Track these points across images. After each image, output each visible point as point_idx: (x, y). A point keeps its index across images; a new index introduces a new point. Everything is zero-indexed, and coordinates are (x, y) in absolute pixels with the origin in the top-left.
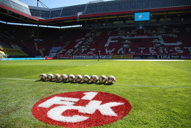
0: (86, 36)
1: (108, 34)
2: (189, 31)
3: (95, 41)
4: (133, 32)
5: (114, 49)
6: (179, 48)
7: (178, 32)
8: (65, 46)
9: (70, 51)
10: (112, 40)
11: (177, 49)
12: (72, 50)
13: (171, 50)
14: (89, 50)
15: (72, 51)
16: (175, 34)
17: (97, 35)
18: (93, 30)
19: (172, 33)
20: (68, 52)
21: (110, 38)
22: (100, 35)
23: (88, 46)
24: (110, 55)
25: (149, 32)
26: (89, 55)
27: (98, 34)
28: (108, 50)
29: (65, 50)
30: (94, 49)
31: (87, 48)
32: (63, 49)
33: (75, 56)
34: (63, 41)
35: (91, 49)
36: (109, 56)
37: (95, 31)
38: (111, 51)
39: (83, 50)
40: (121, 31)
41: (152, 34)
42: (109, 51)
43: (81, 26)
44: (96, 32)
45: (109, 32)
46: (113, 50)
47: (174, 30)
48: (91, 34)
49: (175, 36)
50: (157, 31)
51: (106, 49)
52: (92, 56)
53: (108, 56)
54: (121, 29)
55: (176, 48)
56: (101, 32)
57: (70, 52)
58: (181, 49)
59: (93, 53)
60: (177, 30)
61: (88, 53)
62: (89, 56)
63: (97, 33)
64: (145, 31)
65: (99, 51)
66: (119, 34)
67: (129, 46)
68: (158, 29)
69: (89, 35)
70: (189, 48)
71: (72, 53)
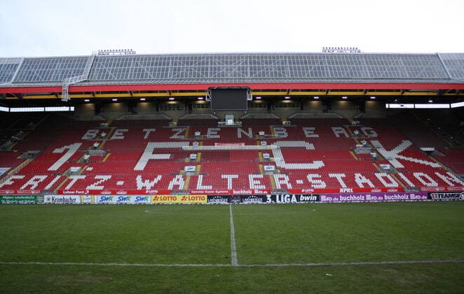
0: (85, 137)
1: (146, 137)
2: (340, 134)
3: (109, 154)
4: (211, 133)
5: (159, 177)
6: (317, 176)
7: (317, 136)
8: (22, 166)
9: (37, 180)
10: (156, 151)
11: (314, 179)
12: (43, 178)
13: (300, 182)
14: (90, 180)
15: (41, 180)
16: (310, 140)
17: (114, 138)
18: (105, 122)
19: (303, 138)
20: (30, 182)
21: (151, 146)
22: (122, 138)
23: (90, 169)
24: (148, 194)
25: (250, 134)
26: (89, 194)
27: (118, 135)
28: (143, 181)
29: (21, 177)
30: (106, 178)
31: (85, 173)
32: (16, 174)
33: (51, 196)
34: (15, 151)
35: (97, 177)
36: (144, 196)
37: (109, 126)
38: (152, 184)
39: (75, 178)
40: (181, 131)
41: (258, 140)
42: (147, 181)
43: (72, 109)
44: (113, 128)
45: (148, 131)
46: (156, 181)
47: (308, 132)
48: (99, 135)
49: (310, 147)
50: (268, 131)
51: (139, 178)
52: (100, 196)
53: (142, 196)
54: (181, 123)
55: (310, 177)
56: (126, 130)
57: (36, 184)
58: (322, 179)
59: (101, 188)
60: (313, 131)
61: (89, 188)
62: (89, 196)
63: (116, 133)
64: (240, 131)
65: (120, 183)
66: (175, 137)
67: (199, 170)
68: (271, 127)
69: (94, 135)
70: (339, 177)
71: (42, 186)
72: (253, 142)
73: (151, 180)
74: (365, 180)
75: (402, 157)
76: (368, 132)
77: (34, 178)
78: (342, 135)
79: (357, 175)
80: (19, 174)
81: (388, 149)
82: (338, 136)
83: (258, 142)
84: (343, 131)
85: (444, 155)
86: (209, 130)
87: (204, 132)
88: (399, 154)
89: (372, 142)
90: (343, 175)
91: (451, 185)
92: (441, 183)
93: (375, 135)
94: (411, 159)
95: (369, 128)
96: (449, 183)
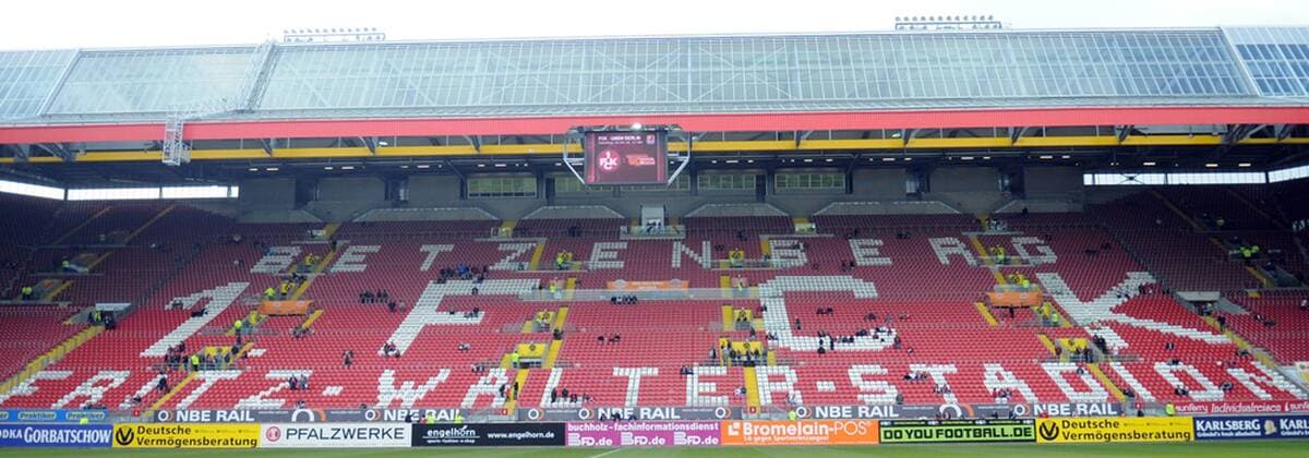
0: (260, 267)
1: (425, 267)
2: (950, 257)
3: (318, 313)
4: (602, 256)
5: (444, 375)
6: (875, 369)
7: (887, 261)
8: (70, 345)
9: (104, 383)
10: (448, 305)
11: (866, 377)
12: (118, 378)
13: (825, 386)
14: (252, 384)
15: (116, 384)
16: (866, 274)
17: (340, 267)
18: (321, 227)
19: (848, 267)
20: (85, 388)
21: (434, 292)
22: (362, 268)
25: (705, 259)
27: (351, 261)
28: (397, 385)
29: (63, 375)
31: (242, 362)
32: (50, 368)
34: (63, 305)
35: (272, 375)
38: (422, 391)
39: (210, 377)
40: (521, 249)
41: (725, 273)
42: (408, 385)
43: (235, 192)
45: (433, 251)
46: (432, 384)
47: (864, 251)
48: (298, 260)
49: (865, 290)
50: (754, 251)
51: (387, 378)
54: (524, 230)
55: (855, 374)
56: (375, 249)
57: (97, 394)
58: (890, 379)
59: (279, 403)
60: (879, 247)
61: (244, 404)
63: (347, 256)
64: (678, 249)
65: (333, 391)
66: (503, 265)
67: (554, 354)
68: (764, 238)
69: (286, 261)
70: (938, 373)
71: (112, 398)
72: (711, 279)
73: (420, 380)
74: (1010, 381)
75: (1123, 319)
76: (1031, 249)
77: (96, 378)
78: (957, 260)
79: (992, 370)
80: (60, 366)
81: (1086, 297)
82: (944, 260)
83: (724, 279)
84: (960, 249)
85: (1243, 312)
86: (597, 247)
87: (583, 254)
88: (1117, 310)
89: (1039, 276)
90: (952, 369)
91: (1264, 395)
92: (1233, 390)
93: (1050, 257)
94: (1150, 325)
95: (1035, 240)
96: (1257, 390)
